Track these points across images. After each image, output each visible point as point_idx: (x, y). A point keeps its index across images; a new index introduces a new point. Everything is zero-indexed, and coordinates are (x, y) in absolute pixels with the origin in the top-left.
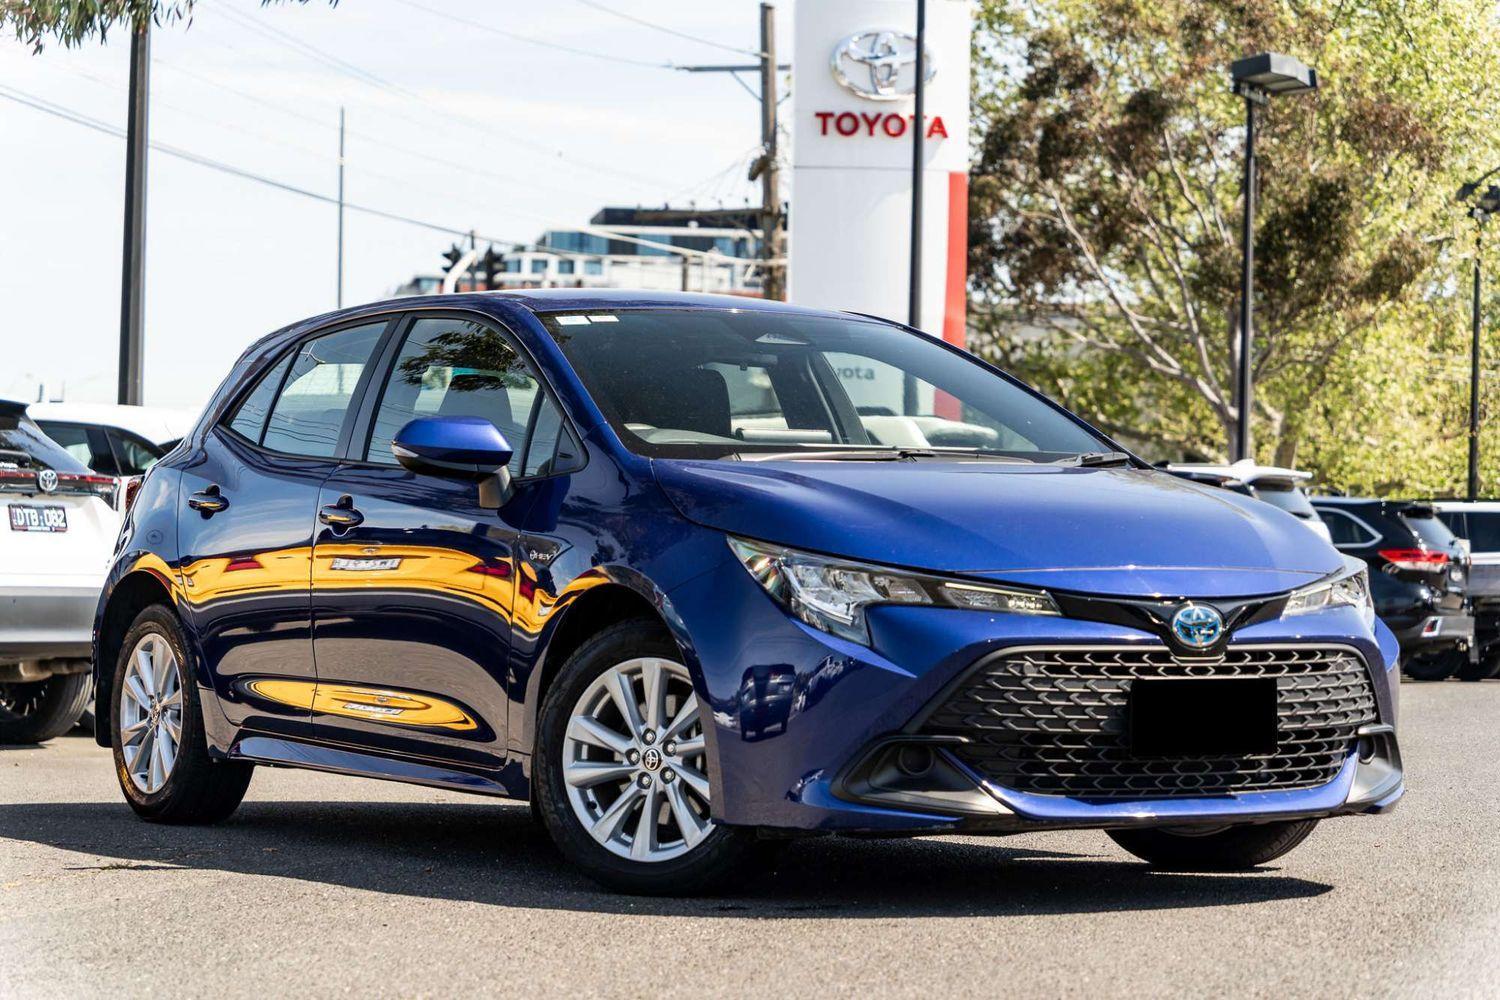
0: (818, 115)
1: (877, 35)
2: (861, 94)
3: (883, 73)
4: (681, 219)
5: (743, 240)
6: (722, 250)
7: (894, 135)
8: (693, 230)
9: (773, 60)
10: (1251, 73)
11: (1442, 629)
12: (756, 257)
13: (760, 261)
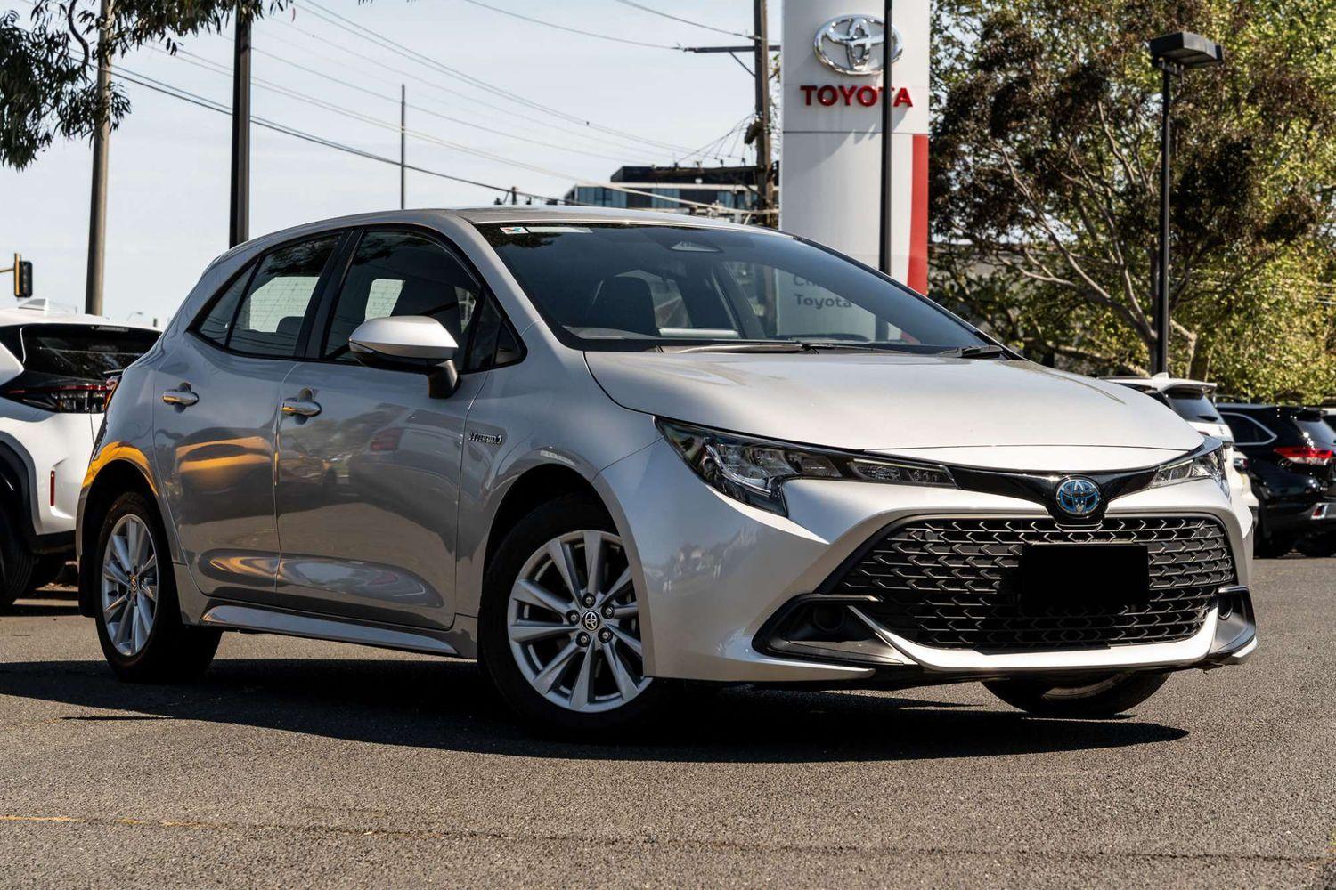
0: (803, 88)
1: (853, 20)
2: (840, 70)
3: (857, 53)
4: (689, 175)
5: (741, 193)
6: (723, 202)
7: (867, 105)
8: (699, 185)
9: (766, 42)
10: (1167, 49)
11: (1328, 513)
12: (752, 208)
13: (756, 211)
